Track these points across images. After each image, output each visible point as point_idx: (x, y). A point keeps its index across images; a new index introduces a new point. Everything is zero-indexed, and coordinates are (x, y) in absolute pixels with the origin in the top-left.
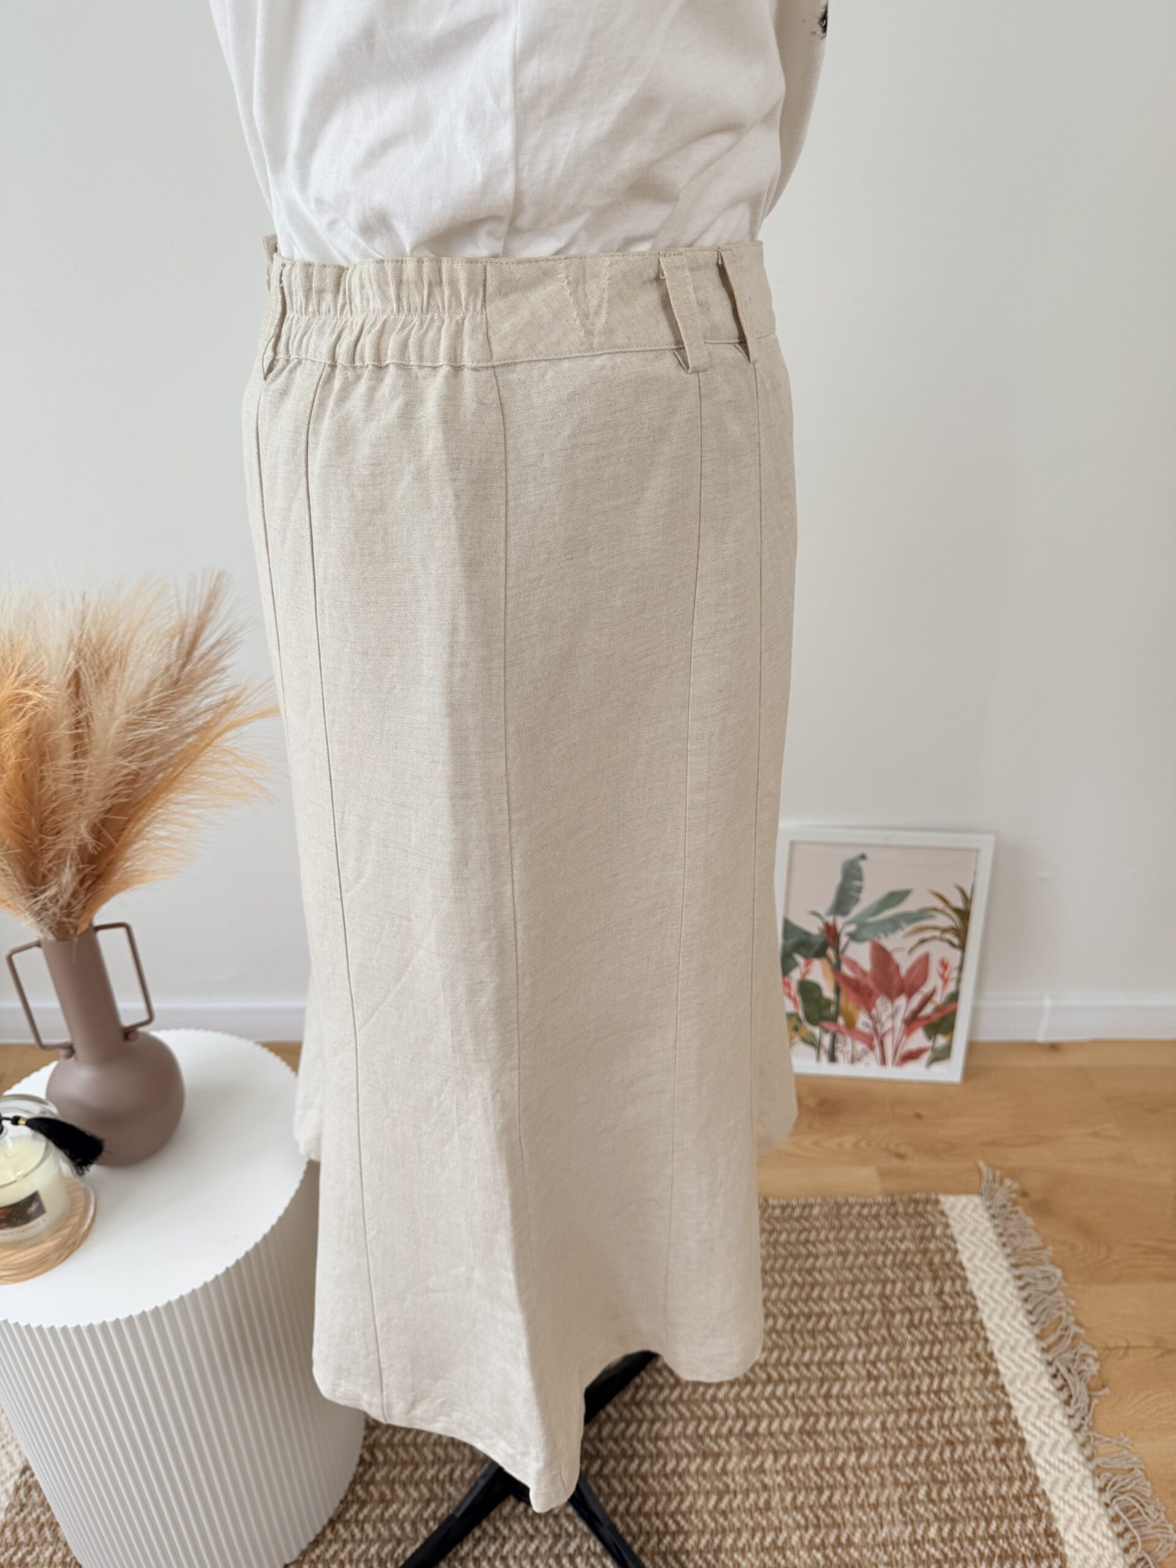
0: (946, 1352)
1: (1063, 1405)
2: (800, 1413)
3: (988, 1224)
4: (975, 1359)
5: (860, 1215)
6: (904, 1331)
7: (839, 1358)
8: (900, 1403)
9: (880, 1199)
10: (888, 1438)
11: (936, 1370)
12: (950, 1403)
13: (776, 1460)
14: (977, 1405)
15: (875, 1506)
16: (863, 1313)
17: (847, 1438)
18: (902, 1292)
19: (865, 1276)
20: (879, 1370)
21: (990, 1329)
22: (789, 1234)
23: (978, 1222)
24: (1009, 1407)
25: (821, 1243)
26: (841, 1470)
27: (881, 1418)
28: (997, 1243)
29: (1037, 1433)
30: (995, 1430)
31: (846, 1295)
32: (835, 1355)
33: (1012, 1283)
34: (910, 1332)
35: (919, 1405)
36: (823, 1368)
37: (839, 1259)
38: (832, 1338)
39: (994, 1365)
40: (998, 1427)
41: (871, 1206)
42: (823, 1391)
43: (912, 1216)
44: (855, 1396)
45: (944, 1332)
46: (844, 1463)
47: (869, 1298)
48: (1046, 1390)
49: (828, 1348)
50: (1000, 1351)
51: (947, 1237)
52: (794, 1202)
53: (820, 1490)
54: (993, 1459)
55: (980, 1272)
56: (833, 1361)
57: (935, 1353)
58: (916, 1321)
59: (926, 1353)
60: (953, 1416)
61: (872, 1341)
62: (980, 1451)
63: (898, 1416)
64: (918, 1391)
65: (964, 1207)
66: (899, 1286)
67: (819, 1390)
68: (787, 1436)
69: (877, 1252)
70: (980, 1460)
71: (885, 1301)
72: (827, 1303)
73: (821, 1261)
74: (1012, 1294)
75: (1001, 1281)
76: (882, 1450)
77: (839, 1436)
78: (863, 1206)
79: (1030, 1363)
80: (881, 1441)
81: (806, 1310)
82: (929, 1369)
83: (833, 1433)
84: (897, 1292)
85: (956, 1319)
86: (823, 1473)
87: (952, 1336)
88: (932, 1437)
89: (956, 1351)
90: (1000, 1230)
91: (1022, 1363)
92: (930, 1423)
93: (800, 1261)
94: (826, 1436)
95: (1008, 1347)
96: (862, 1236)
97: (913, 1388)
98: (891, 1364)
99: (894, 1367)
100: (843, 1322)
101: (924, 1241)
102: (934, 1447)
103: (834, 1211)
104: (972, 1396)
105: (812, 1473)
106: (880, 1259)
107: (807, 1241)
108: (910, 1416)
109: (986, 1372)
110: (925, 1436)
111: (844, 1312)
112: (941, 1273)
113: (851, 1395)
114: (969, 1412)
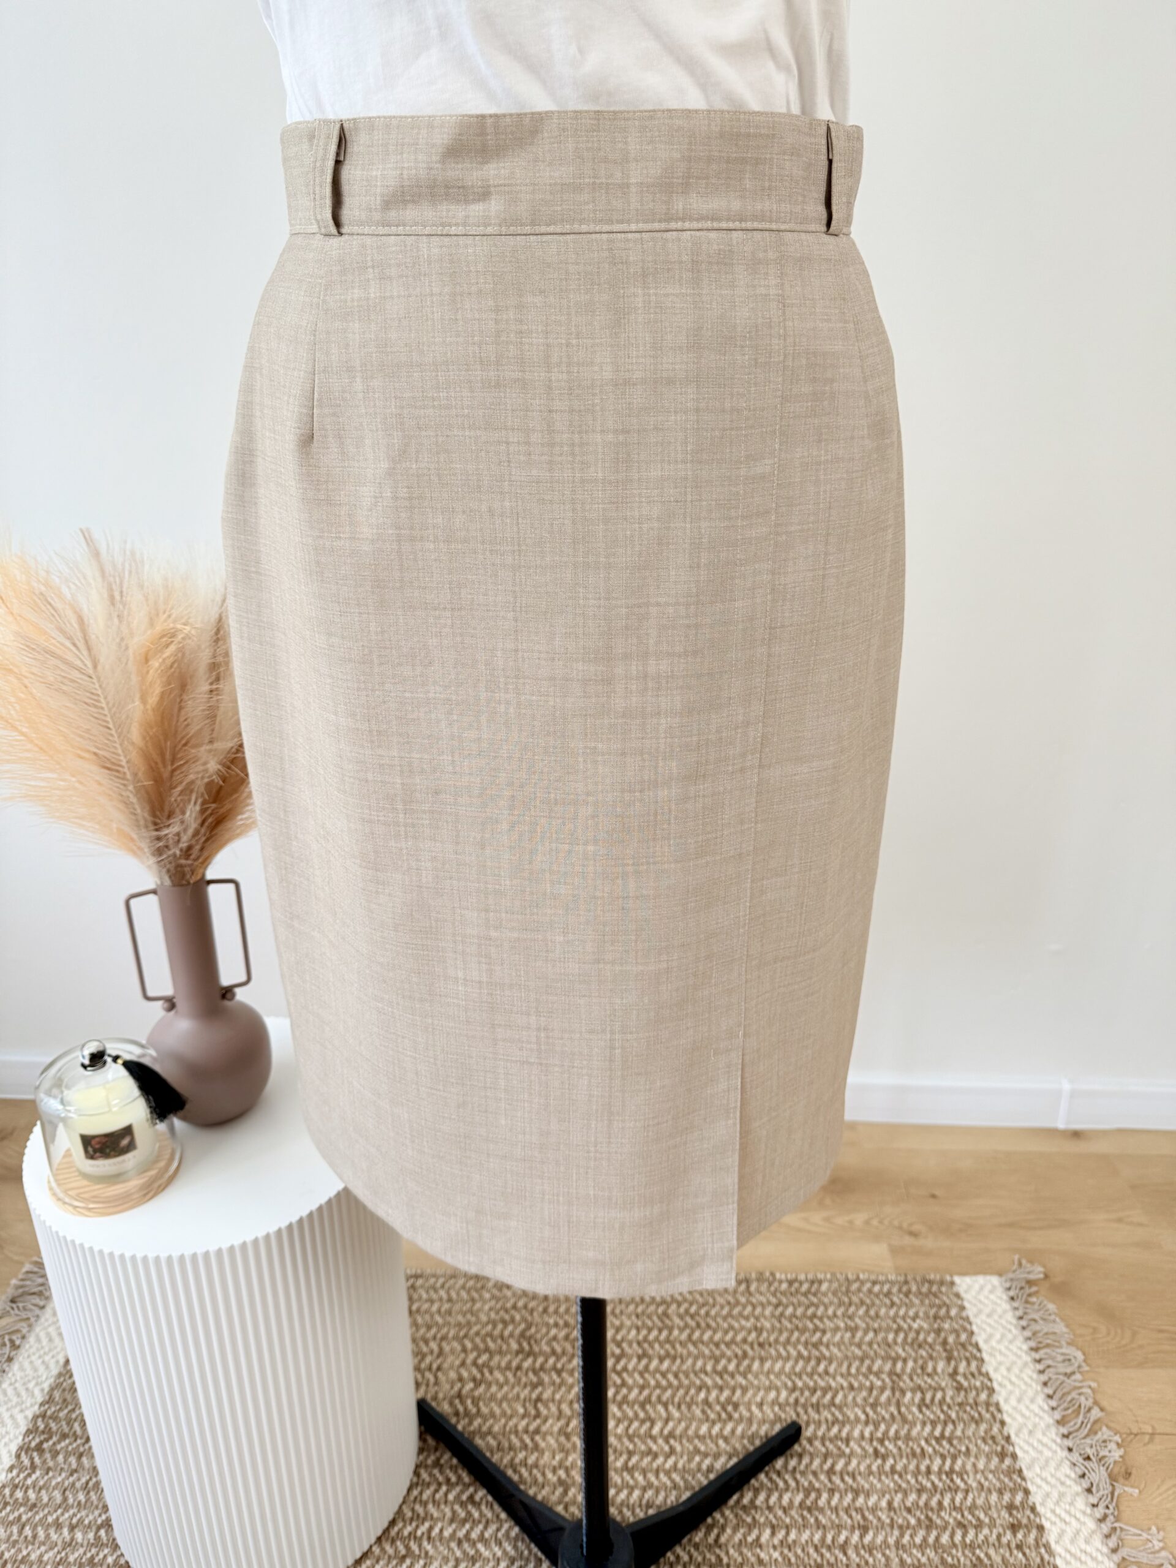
0: (959, 1433)
1: (1086, 1493)
2: (801, 1488)
3: (1006, 1306)
4: (990, 1442)
5: (870, 1291)
6: (915, 1409)
7: (844, 1434)
8: (908, 1482)
9: (892, 1277)
10: (895, 1518)
11: (949, 1452)
12: (962, 1485)
13: (773, 1534)
14: (992, 1488)
16: (871, 1389)
17: (851, 1517)
18: (914, 1370)
19: (875, 1352)
20: (886, 1448)
21: (1007, 1412)
22: (795, 1309)
23: (996, 1303)
24: (1027, 1492)
25: (829, 1318)
26: (844, 1548)
27: (887, 1496)
28: (1016, 1326)
29: (1057, 1521)
30: (1011, 1514)
31: (853, 1371)
32: (840, 1431)
33: (1031, 1365)
34: (921, 1411)
35: (929, 1485)
36: (828, 1443)
37: (848, 1335)
38: (837, 1413)
39: (1011, 1448)
40: (1015, 1512)
41: (882, 1284)
42: (826, 1467)
43: (927, 1295)
44: (860, 1474)
45: (957, 1413)
46: (846, 1542)
47: (877, 1374)
48: (1068, 1476)
49: (833, 1424)
50: (1017, 1435)
51: (962, 1318)
52: (802, 1277)
54: (1009, 1545)
55: (997, 1354)
56: (837, 1437)
57: (947, 1434)
58: (928, 1401)
59: (937, 1433)
60: (965, 1498)
61: (880, 1418)
62: (994, 1536)
63: (906, 1494)
64: (929, 1471)
65: (982, 1288)
66: (910, 1364)
67: (821, 1466)
68: (785, 1511)
69: (888, 1329)
70: (994, 1545)
71: (895, 1378)
72: (834, 1379)
73: (828, 1335)
74: (1031, 1378)
75: (1020, 1363)
76: (888, 1529)
77: (842, 1513)
78: (874, 1283)
79: (1050, 1449)
80: (888, 1521)
81: (811, 1384)
82: (941, 1450)
83: (836, 1510)
84: (908, 1370)
85: (971, 1401)
86: (824, 1551)
87: (965, 1417)
88: (942, 1519)
89: (970, 1432)
90: (1019, 1313)
91: (1040, 1447)
92: (940, 1503)
93: (807, 1334)
94: (829, 1512)
95: (1025, 1431)
96: (872, 1313)
97: (923, 1468)
98: (900, 1443)
99: (903, 1447)
100: (850, 1398)
101: (939, 1321)
102: (945, 1528)
103: (844, 1289)
104: (986, 1479)
105: (811, 1551)
106: (891, 1337)
107: (814, 1316)
108: (919, 1497)
109: (1002, 1456)
110: (934, 1517)
111: (852, 1387)
112: (956, 1354)
113: (857, 1473)
114: (983, 1494)
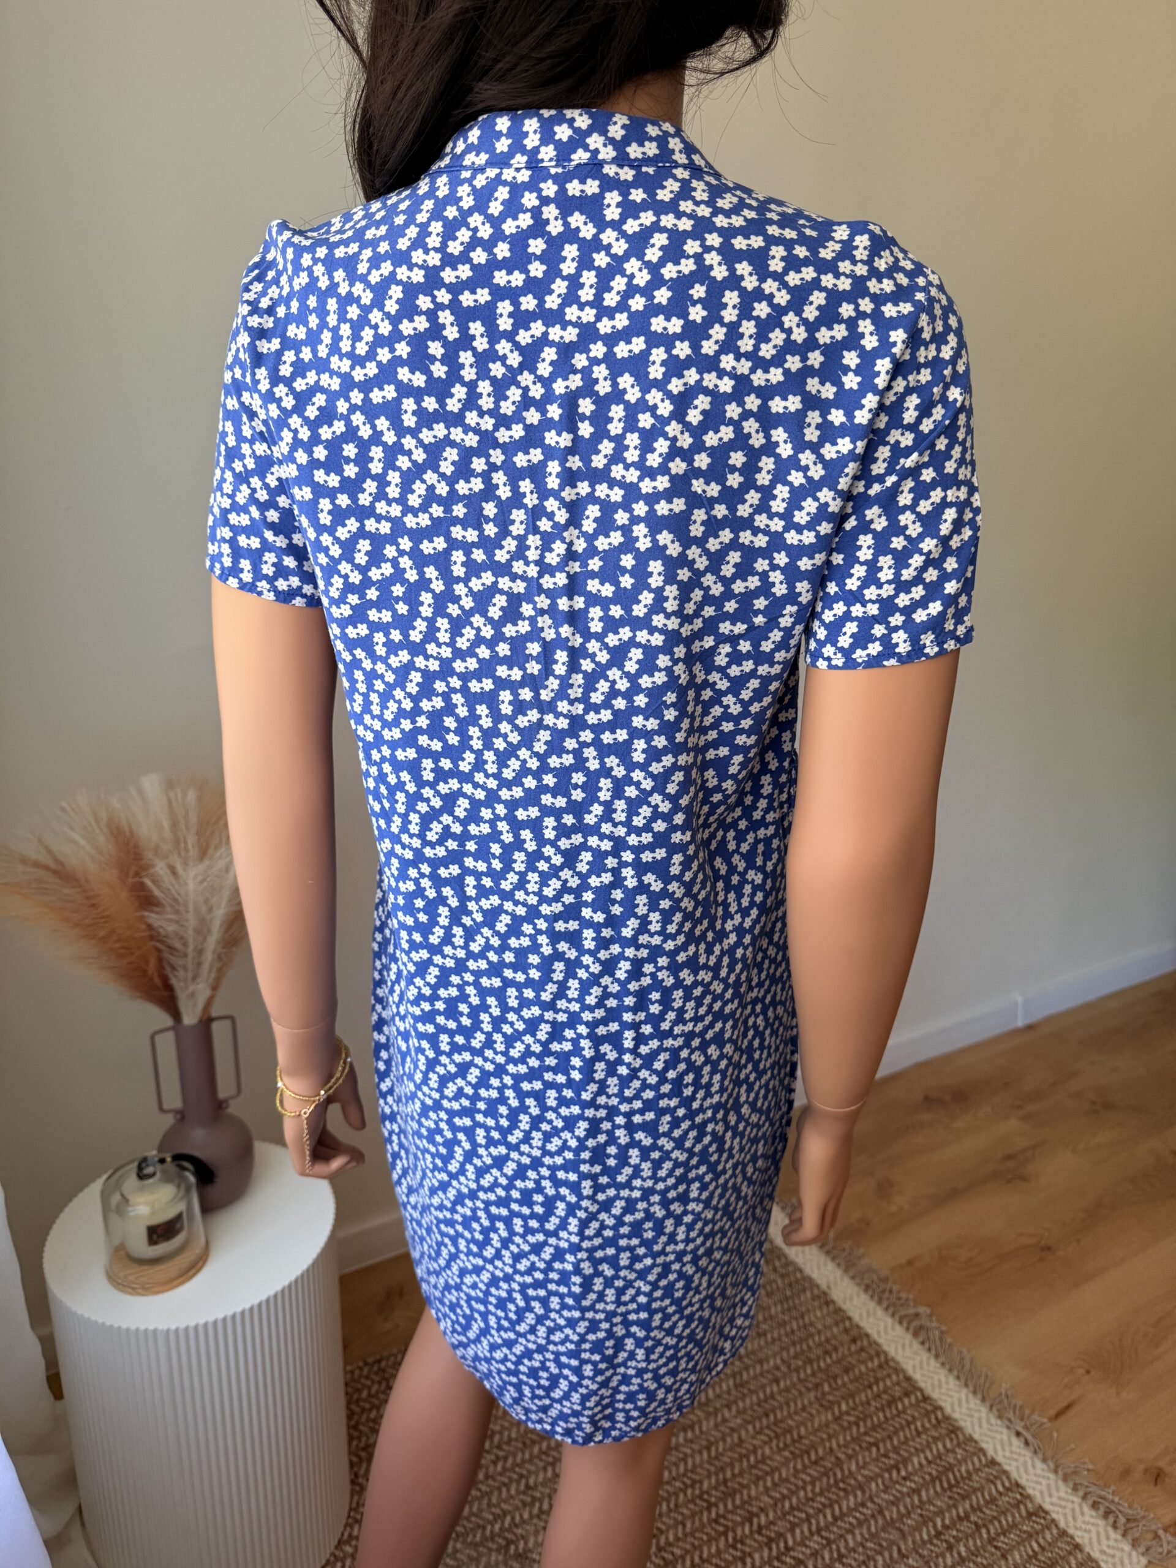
0: (797, 1302)
1: (879, 1304)
4: (816, 1299)
8: (785, 1342)
10: (789, 1366)
11: (798, 1315)
12: (815, 1330)
13: (730, 1410)
14: (831, 1325)
15: (804, 1409)
17: (766, 1378)
21: (816, 1278)
53: (767, 1416)
